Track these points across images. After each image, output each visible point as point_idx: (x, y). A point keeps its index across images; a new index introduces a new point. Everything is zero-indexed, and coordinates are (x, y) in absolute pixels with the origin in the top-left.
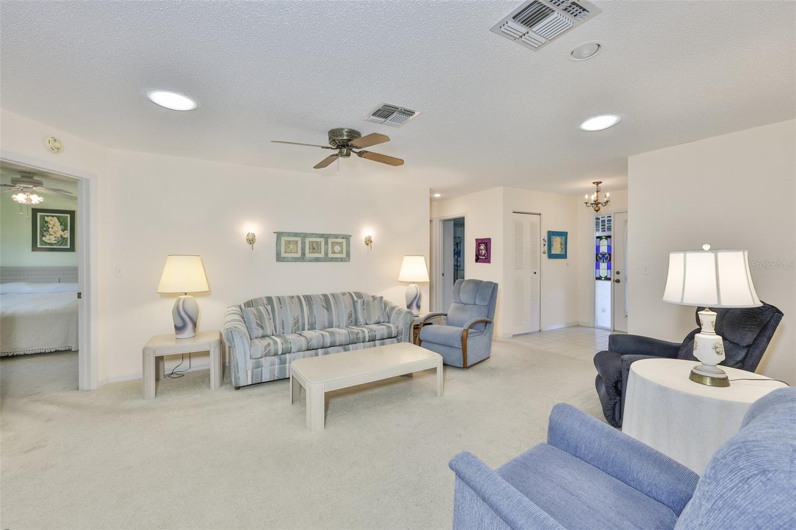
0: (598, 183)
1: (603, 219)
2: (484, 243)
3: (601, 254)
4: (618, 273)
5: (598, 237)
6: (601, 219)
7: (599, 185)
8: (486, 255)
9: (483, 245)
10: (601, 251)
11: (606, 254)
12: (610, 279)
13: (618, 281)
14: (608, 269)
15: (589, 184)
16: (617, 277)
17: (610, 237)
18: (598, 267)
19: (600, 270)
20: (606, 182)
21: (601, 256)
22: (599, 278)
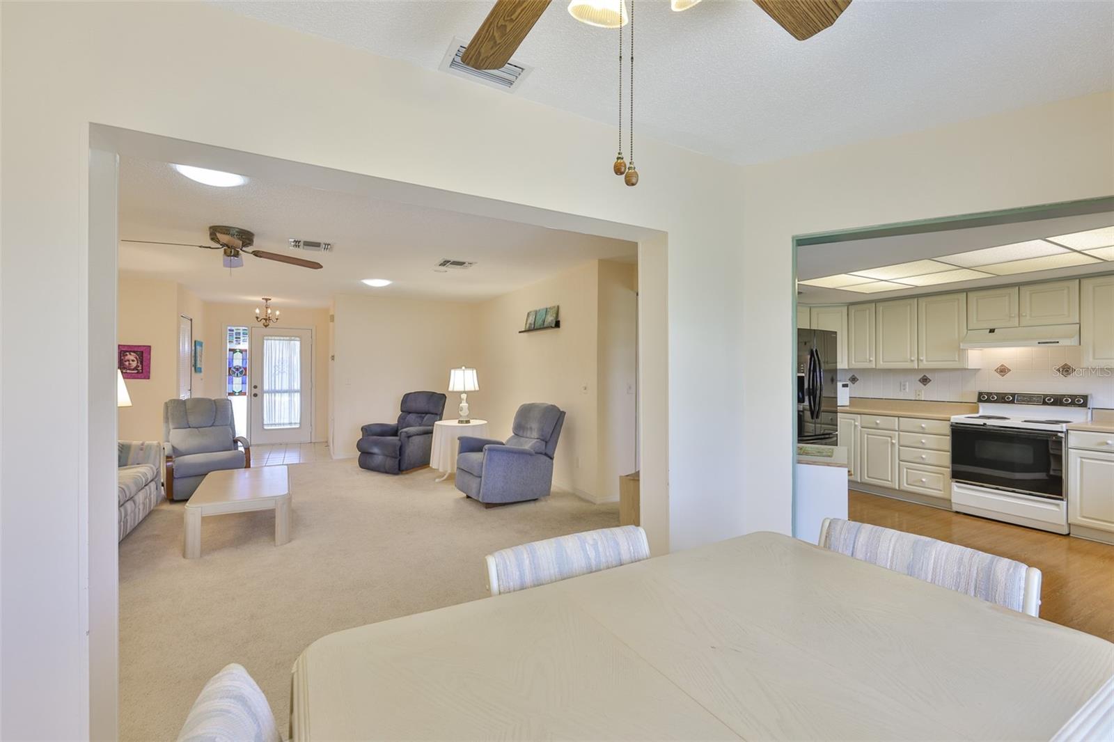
0: (267, 300)
1: (238, 331)
2: (134, 352)
3: (234, 368)
4: (255, 387)
5: (230, 350)
6: (235, 331)
7: (269, 301)
8: (140, 368)
9: (132, 353)
10: (234, 365)
11: (240, 368)
12: (245, 394)
13: (255, 395)
14: (243, 383)
15: (259, 299)
16: (254, 391)
17: (246, 351)
18: (231, 382)
19: (234, 386)
20: (274, 300)
21: (234, 370)
22: (233, 394)
